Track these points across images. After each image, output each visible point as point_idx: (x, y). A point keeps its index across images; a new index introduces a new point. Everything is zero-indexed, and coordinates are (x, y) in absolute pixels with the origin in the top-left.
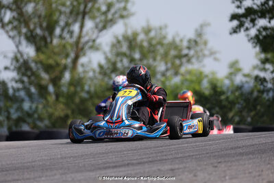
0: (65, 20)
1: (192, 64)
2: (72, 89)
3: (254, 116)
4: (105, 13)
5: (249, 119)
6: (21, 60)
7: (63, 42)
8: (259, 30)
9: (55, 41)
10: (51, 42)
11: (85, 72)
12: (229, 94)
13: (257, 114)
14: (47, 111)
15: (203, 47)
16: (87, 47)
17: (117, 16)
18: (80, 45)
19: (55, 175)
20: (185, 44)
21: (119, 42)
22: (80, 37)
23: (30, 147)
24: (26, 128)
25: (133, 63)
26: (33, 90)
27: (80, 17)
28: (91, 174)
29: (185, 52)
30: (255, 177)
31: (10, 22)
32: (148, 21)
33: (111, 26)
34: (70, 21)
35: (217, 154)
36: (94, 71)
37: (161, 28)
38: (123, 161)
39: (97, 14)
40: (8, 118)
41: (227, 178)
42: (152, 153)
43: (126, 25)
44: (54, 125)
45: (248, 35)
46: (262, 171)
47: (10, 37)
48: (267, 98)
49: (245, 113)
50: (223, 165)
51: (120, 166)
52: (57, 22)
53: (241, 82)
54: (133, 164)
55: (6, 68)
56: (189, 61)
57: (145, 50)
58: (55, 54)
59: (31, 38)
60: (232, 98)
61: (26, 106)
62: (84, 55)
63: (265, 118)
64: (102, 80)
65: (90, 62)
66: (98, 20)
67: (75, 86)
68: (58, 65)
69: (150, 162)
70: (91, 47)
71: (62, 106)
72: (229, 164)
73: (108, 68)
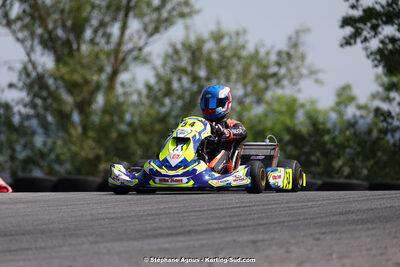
0: (100, 17)
1: (283, 87)
2: (107, 118)
3: (372, 166)
4: (158, 9)
5: (365, 172)
6: (34, 74)
7: (96, 49)
8: (382, 42)
9: (85, 48)
10: (78, 49)
11: (125, 94)
12: (336, 133)
13: (376, 164)
14: (69, 149)
15: (299, 62)
16: (130, 58)
17: (175, 13)
18: (121, 56)
19: (83, 243)
20: (273, 58)
21: (176, 52)
22: (120, 43)
23: (45, 201)
24: (37, 173)
25: (196, 83)
26: (50, 118)
27: (121, 14)
28: (135, 243)
29: (273, 69)
30: (375, 256)
31: (19, 18)
32: (218, 23)
33: (166, 29)
34: (107, 19)
35: (319, 220)
36: (139, 94)
37: (237, 34)
38: (182, 227)
39: (146, 10)
40: (13, 158)
41: (334, 256)
42: (224, 217)
43: (187, 28)
44: (78, 170)
45: (366, 49)
46: (386, 248)
47: (18, 39)
48: (392, 141)
49: (358, 163)
50: (328, 238)
51: (178, 234)
52: (87, 20)
53: (354, 116)
54: (196, 232)
55: (11, 86)
56: (278, 83)
57: (215, 65)
58: (82, 66)
59: (49, 42)
60: (340, 139)
61: (39, 141)
62: (126, 69)
63: (387, 170)
64: (151, 106)
65: (134, 79)
66: (147, 19)
67: (111, 114)
68: (87, 82)
69: (222, 229)
70: (136, 58)
71: (91, 142)
72: (338, 236)
73: (160, 90)
